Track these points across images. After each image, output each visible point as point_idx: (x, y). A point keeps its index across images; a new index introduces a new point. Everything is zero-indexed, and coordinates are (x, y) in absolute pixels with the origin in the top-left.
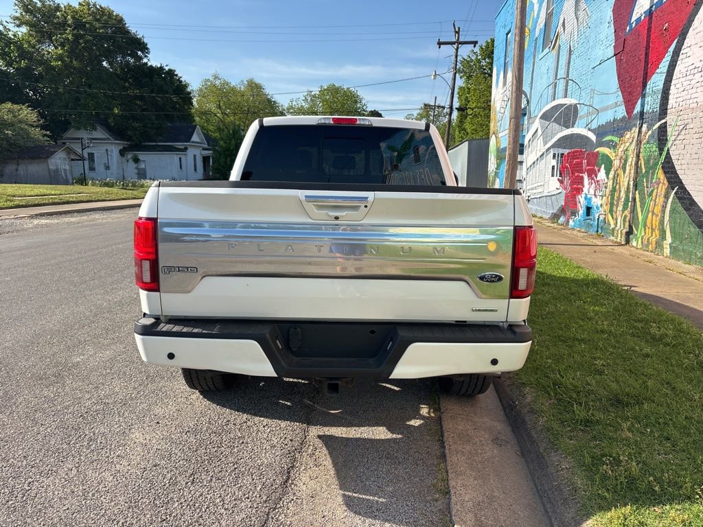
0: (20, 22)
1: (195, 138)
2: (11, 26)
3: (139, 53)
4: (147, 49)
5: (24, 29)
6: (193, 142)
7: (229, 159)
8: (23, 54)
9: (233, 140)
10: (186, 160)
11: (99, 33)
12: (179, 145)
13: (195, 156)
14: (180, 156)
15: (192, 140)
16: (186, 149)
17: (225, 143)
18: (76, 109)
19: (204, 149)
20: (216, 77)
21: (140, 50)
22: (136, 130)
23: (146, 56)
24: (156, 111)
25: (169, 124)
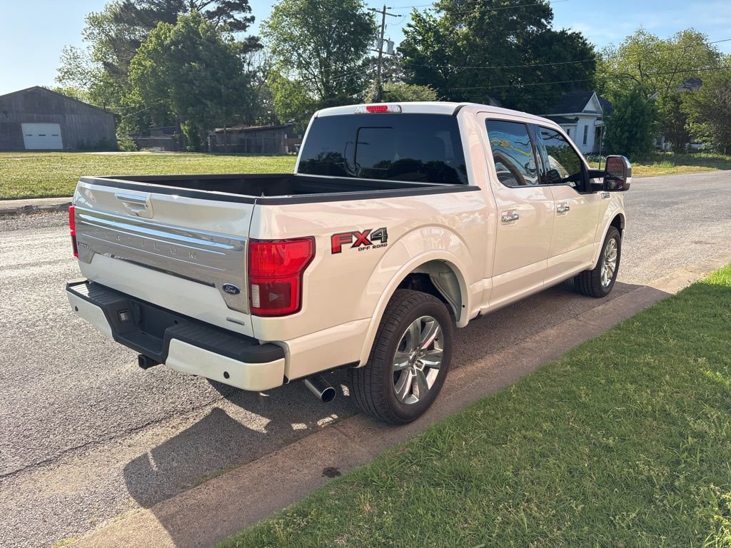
0: (439, 8)
1: (590, 106)
2: (432, 13)
3: (543, 20)
4: (552, 14)
5: (443, 14)
6: (585, 112)
7: (619, 129)
8: (439, 38)
9: (630, 107)
10: (576, 131)
11: (504, 6)
12: (570, 116)
13: (586, 127)
14: (569, 128)
15: (586, 109)
16: (577, 119)
17: (619, 111)
18: (474, 86)
19: (599, 119)
20: (640, 33)
21: (543, 18)
22: (526, 102)
23: (549, 23)
24: (552, 81)
25: (564, 93)
